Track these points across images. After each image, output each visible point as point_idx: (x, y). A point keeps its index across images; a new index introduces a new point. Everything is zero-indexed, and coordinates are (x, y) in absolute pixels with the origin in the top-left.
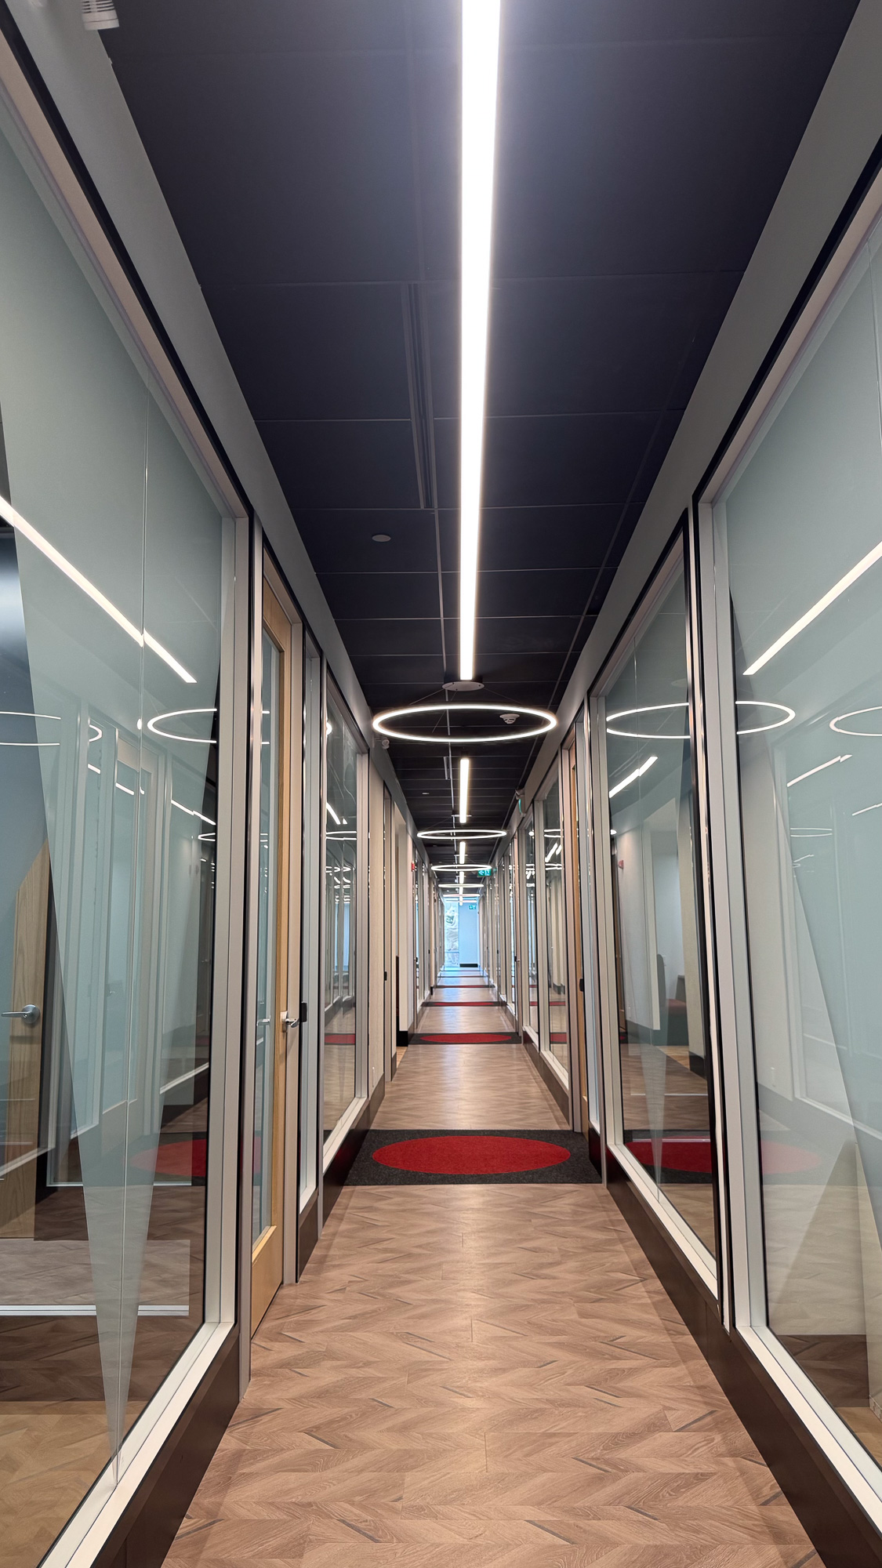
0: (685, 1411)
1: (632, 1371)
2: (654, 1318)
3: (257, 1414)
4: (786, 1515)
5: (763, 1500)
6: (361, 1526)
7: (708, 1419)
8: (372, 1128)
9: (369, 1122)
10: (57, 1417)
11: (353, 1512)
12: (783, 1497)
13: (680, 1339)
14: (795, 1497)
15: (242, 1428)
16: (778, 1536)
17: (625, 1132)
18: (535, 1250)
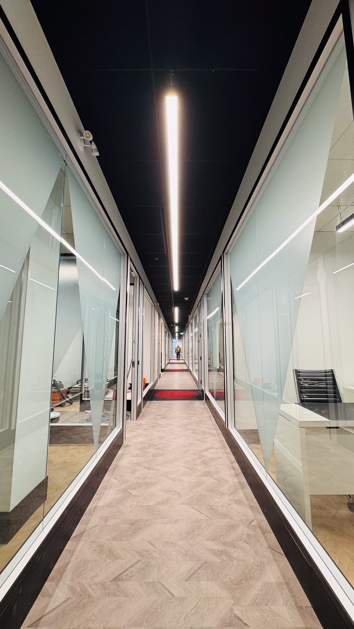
0: (218, 445)
1: (207, 438)
2: (213, 427)
3: (127, 446)
4: (236, 465)
5: (231, 462)
6: (148, 467)
7: (222, 447)
8: (155, 389)
9: (154, 388)
10: (84, 447)
11: (146, 465)
12: (236, 462)
13: (218, 431)
14: (239, 462)
15: (123, 449)
16: (234, 469)
17: (209, 390)
18: (188, 414)
